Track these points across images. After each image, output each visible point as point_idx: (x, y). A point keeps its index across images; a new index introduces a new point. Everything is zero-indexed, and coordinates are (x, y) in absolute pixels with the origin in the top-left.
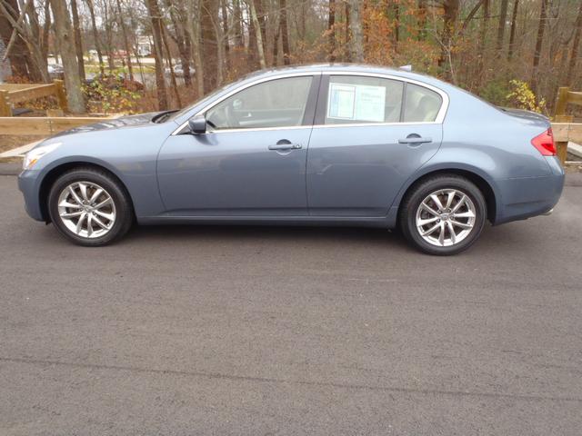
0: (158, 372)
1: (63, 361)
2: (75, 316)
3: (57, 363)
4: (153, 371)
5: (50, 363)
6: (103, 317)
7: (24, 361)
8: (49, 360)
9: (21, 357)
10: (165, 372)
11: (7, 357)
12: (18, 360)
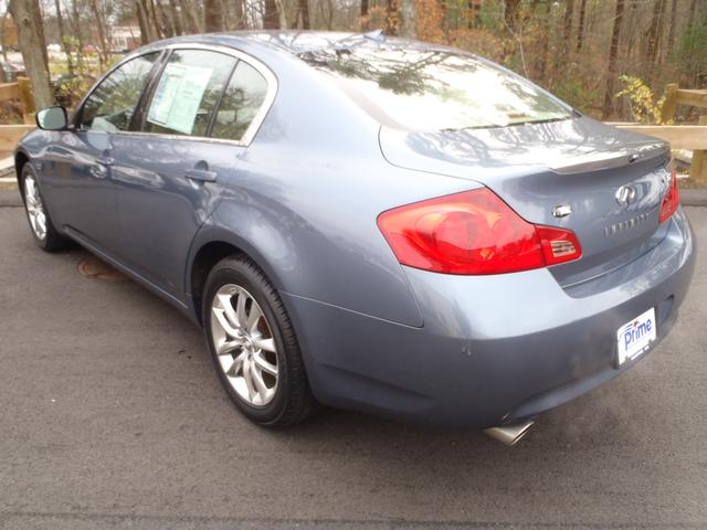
0: (306, 522)
1: (140, 512)
2: (138, 427)
3: (133, 518)
4: (296, 521)
5: (123, 518)
6: (182, 428)
7: (75, 516)
8: (118, 512)
9: (68, 510)
10: (316, 521)
11: (44, 510)
12: (64, 515)
